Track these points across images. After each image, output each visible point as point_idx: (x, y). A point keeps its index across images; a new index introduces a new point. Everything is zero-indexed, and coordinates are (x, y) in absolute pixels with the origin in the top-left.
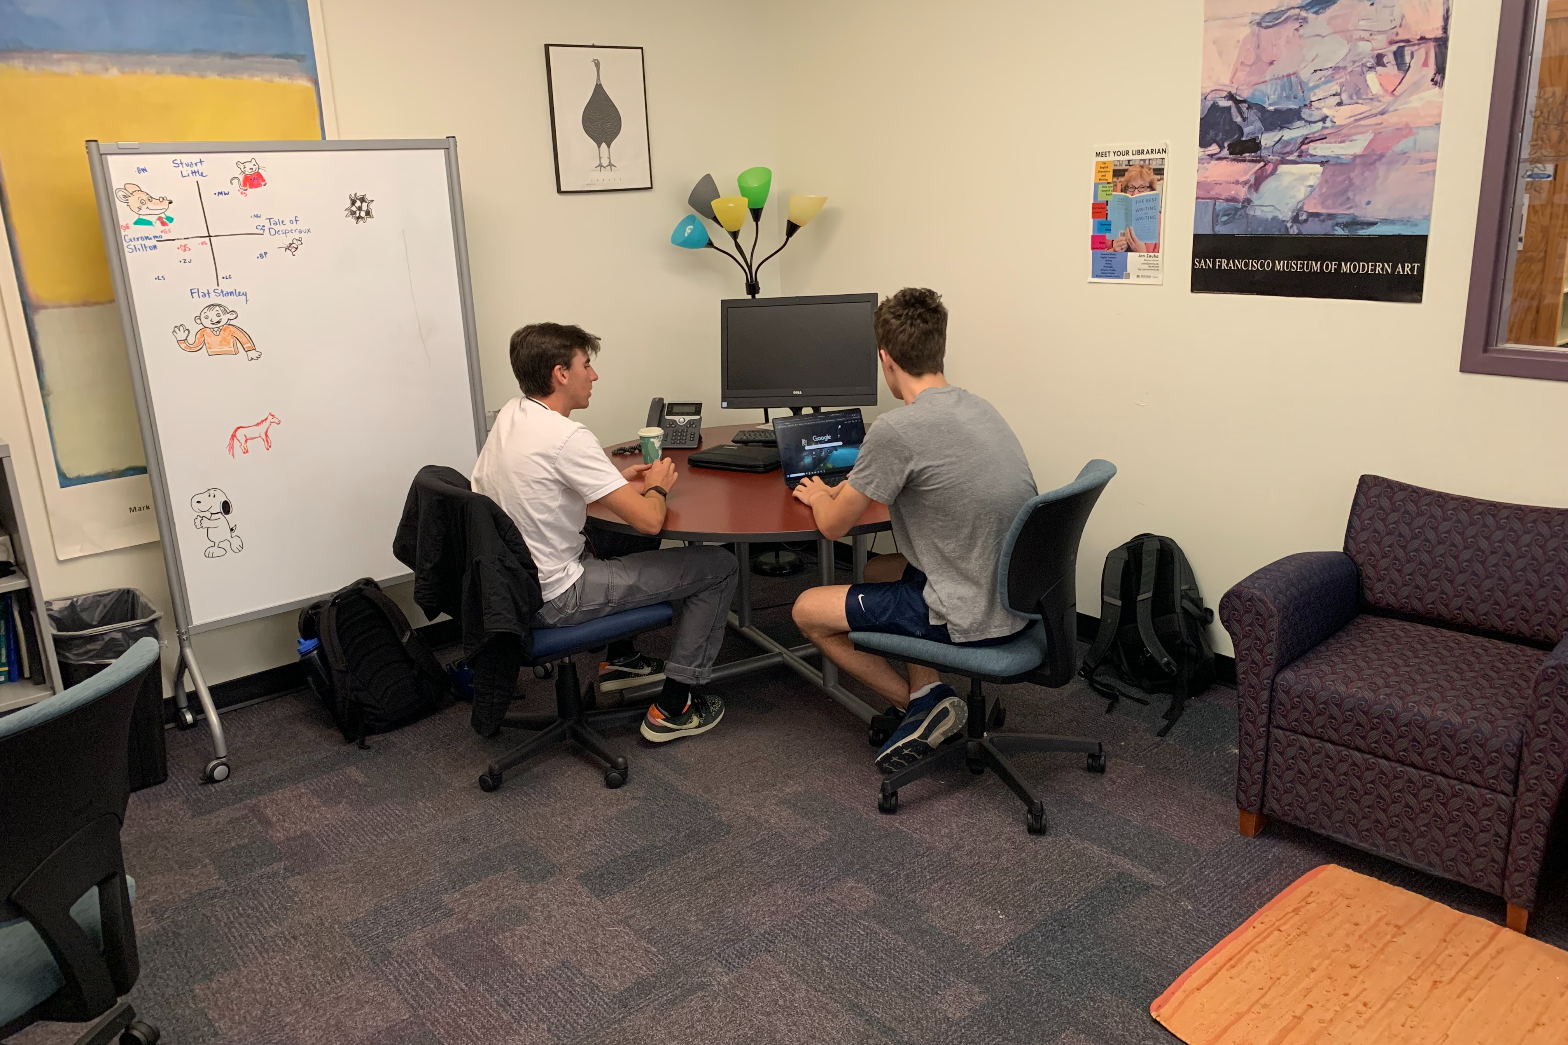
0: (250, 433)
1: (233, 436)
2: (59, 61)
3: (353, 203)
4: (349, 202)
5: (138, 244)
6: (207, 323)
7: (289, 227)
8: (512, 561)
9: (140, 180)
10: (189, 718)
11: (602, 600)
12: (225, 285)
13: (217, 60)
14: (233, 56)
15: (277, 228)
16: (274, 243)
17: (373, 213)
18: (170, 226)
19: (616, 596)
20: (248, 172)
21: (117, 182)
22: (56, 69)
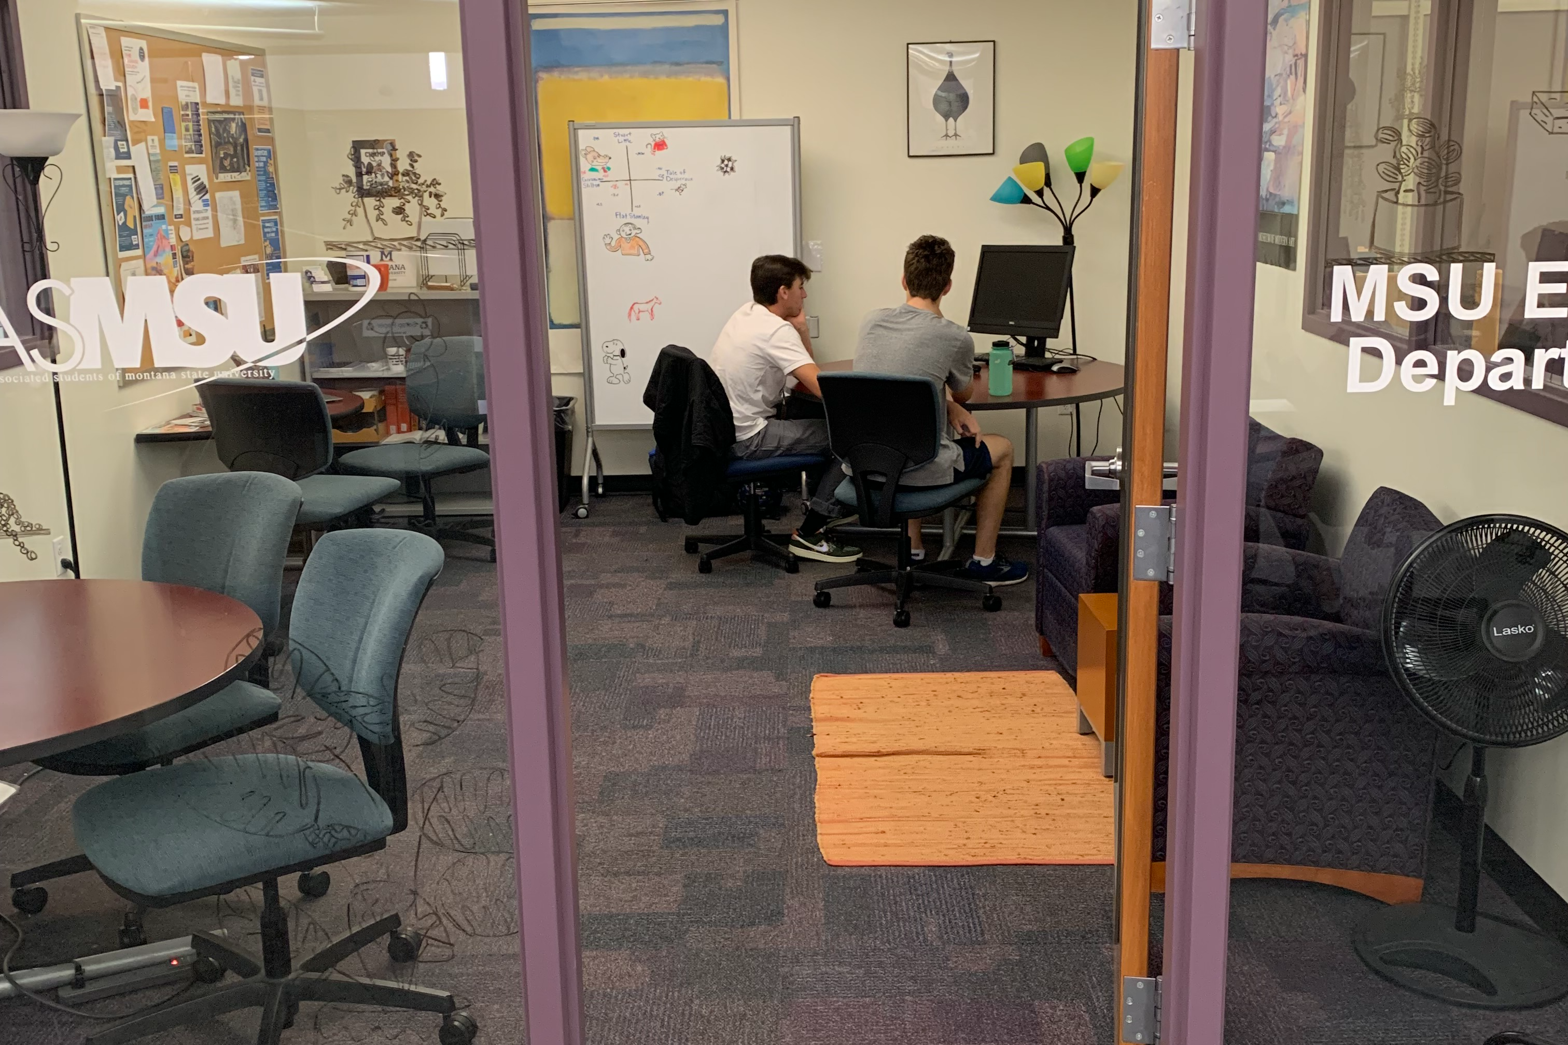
0: (642, 307)
1: (632, 308)
2: (577, 73)
3: (723, 161)
4: (720, 161)
5: (589, 183)
6: (623, 235)
7: (679, 176)
8: (715, 404)
9: (594, 144)
10: (600, 490)
11: (775, 444)
12: (637, 212)
13: (667, 67)
14: (677, 64)
15: (672, 176)
16: (668, 186)
17: (736, 169)
18: (609, 172)
19: (786, 443)
20: (657, 140)
21: (582, 146)
22: (576, 77)
